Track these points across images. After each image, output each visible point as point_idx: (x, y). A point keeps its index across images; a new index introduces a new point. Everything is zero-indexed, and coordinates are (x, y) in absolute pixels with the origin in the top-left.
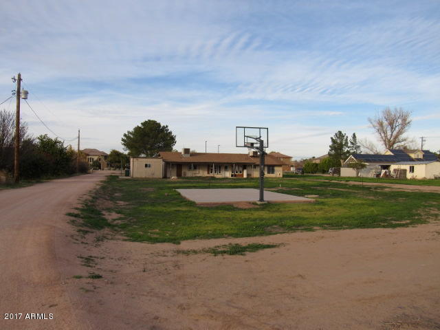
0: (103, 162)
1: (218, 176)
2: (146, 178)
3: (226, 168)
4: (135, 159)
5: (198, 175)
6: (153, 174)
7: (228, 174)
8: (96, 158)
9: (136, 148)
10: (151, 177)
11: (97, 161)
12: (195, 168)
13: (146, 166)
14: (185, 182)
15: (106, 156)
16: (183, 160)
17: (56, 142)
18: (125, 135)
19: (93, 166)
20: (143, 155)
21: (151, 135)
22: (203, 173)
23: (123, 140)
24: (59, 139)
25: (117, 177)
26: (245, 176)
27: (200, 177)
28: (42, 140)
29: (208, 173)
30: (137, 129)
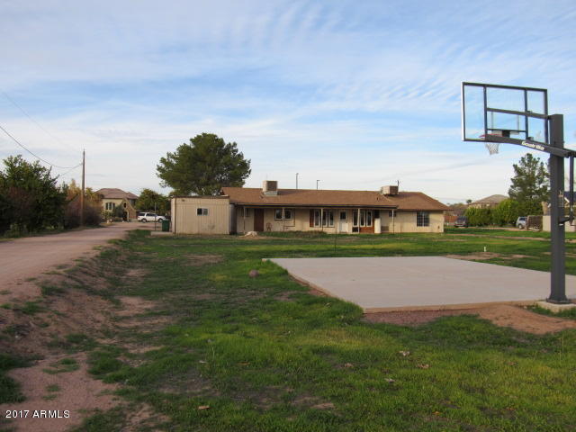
0: (130, 209)
1: (330, 230)
2: (198, 234)
3: (343, 217)
4: (179, 200)
5: (295, 229)
6: (213, 227)
7: (346, 227)
8: (118, 203)
9: (182, 181)
10: (208, 232)
11: (120, 207)
12: (288, 216)
13: (200, 212)
14: (274, 242)
15: (134, 200)
16: (266, 201)
17: (38, 170)
18: (163, 160)
19: (112, 215)
20: (193, 194)
21: (208, 159)
22: (301, 225)
23: (159, 169)
24: (42, 164)
25: (148, 232)
26: (377, 230)
27: (297, 233)
28: (11, 165)
29: (311, 225)
30: (184, 150)
